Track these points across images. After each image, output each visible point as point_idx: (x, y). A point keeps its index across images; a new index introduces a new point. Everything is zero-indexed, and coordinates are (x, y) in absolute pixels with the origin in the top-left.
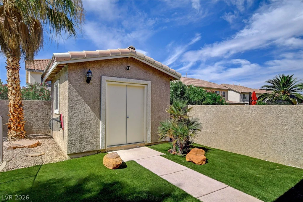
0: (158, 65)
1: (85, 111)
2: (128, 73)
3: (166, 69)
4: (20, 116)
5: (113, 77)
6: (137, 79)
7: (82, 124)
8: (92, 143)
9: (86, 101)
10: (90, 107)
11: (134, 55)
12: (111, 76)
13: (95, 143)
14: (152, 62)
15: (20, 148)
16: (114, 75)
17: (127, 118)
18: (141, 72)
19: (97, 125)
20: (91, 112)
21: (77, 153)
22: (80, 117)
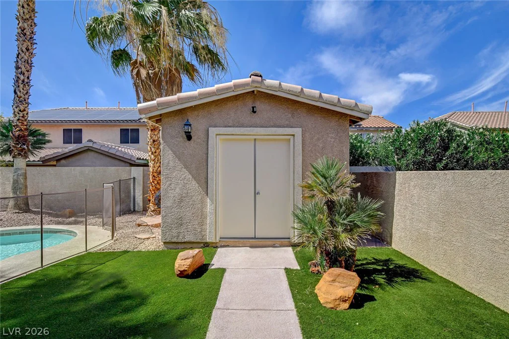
0: (312, 97)
1: (186, 182)
2: (256, 118)
3: (329, 101)
4: (158, 186)
5: (229, 127)
6: (272, 127)
7: (181, 201)
8: (195, 229)
9: (186, 167)
10: (192, 176)
11: (260, 86)
12: (226, 127)
13: (199, 230)
14: (296, 92)
15: (144, 226)
16: (230, 125)
17: (256, 194)
18: (282, 114)
19: (203, 202)
20: (194, 182)
21: (174, 243)
22: (177, 190)
